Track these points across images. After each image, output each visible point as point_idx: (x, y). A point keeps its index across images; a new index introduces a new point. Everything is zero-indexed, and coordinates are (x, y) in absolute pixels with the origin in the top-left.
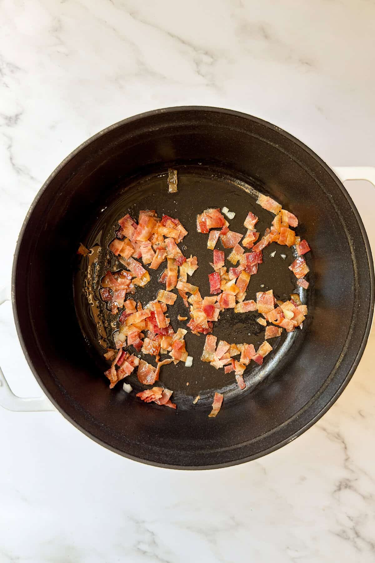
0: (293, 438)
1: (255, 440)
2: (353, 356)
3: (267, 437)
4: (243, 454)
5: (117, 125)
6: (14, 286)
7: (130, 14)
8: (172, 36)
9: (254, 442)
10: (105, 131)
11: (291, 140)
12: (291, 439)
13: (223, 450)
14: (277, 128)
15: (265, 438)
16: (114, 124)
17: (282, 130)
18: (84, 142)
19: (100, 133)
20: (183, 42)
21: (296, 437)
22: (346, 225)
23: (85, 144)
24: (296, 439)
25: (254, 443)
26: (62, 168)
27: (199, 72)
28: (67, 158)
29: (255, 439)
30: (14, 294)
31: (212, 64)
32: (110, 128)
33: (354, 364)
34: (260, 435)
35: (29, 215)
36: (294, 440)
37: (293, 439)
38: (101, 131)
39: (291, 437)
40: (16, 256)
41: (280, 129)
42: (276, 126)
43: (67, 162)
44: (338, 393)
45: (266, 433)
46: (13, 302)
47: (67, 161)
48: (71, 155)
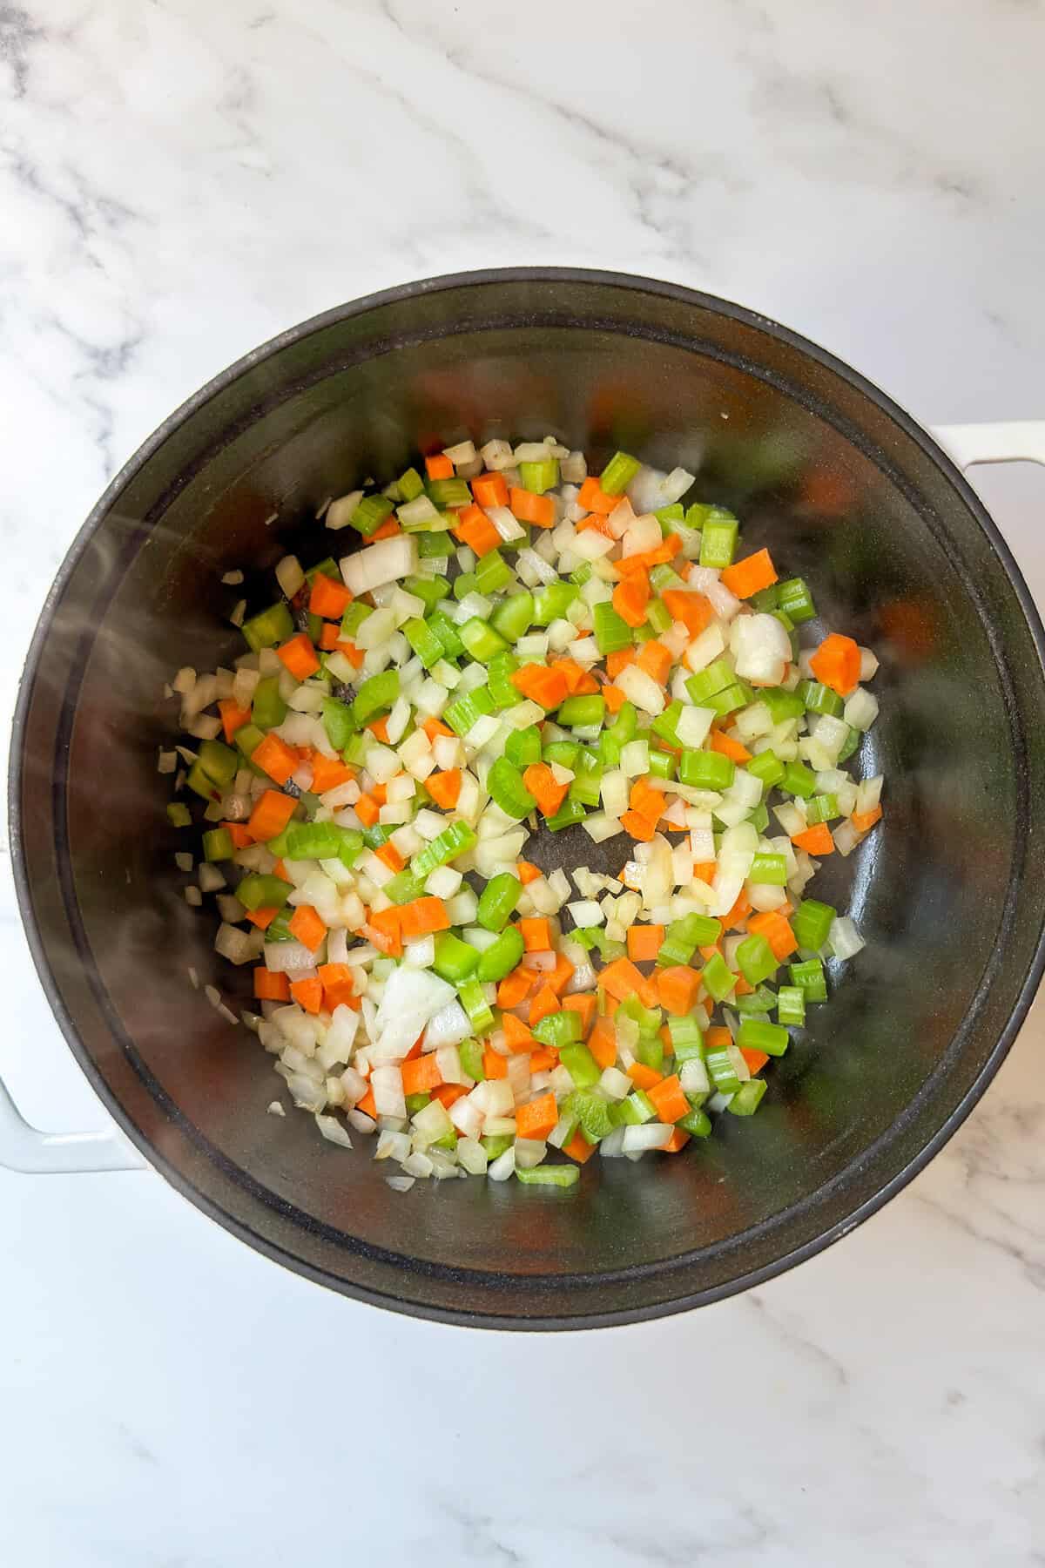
0: (847, 1226)
1: (738, 1240)
2: (1015, 978)
3: (773, 1229)
4: (700, 1282)
5: (296, 334)
6: (16, 810)
7: (448, 57)
8: (568, 115)
9: (734, 1246)
10: (263, 351)
11: (803, 353)
12: (841, 1231)
13: (645, 1271)
14: (760, 319)
15: (766, 1233)
16: (289, 331)
17: (776, 325)
18: (205, 386)
19: (250, 357)
20: (601, 133)
21: (855, 1224)
22: (981, 596)
23: (205, 391)
24: (856, 1230)
25: (736, 1248)
26: (142, 463)
27: (645, 219)
28: (155, 433)
29: (736, 1237)
30: (15, 831)
31: (683, 193)
32: (276, 342)
33: (1019, 1004)
34: (754, 1226)
35: (52, 602)
36: (850, 1234)
37: (845, 1230)
38: (252, 353)
39: (840, 1224)
40: (18, 722)
41: (769, 323)
42: (758, 315)
43: (156, 445)
44: (975, 1090)
45: (771, 1217)
46: (14, 854)
47: (155, 441)
48: (167, 424)
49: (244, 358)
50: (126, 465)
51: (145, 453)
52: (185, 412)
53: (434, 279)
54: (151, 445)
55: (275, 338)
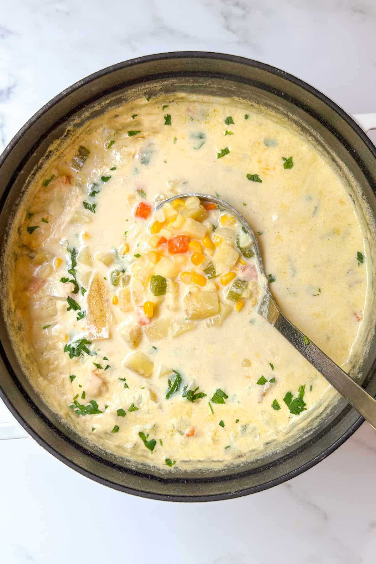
10: (68, 89)
14: (278, 71)
17: (285, 73)
27: (228, 28)
28: (24, 126)
31: (244, 17)
38: (64, 91)
41: (283, 73)
49: (61, 93)
50: (12, 140)
51: (20, 134)
52: (37, 116)
53: (140, 58)
54: (22, 131)
55: (74, 85)
